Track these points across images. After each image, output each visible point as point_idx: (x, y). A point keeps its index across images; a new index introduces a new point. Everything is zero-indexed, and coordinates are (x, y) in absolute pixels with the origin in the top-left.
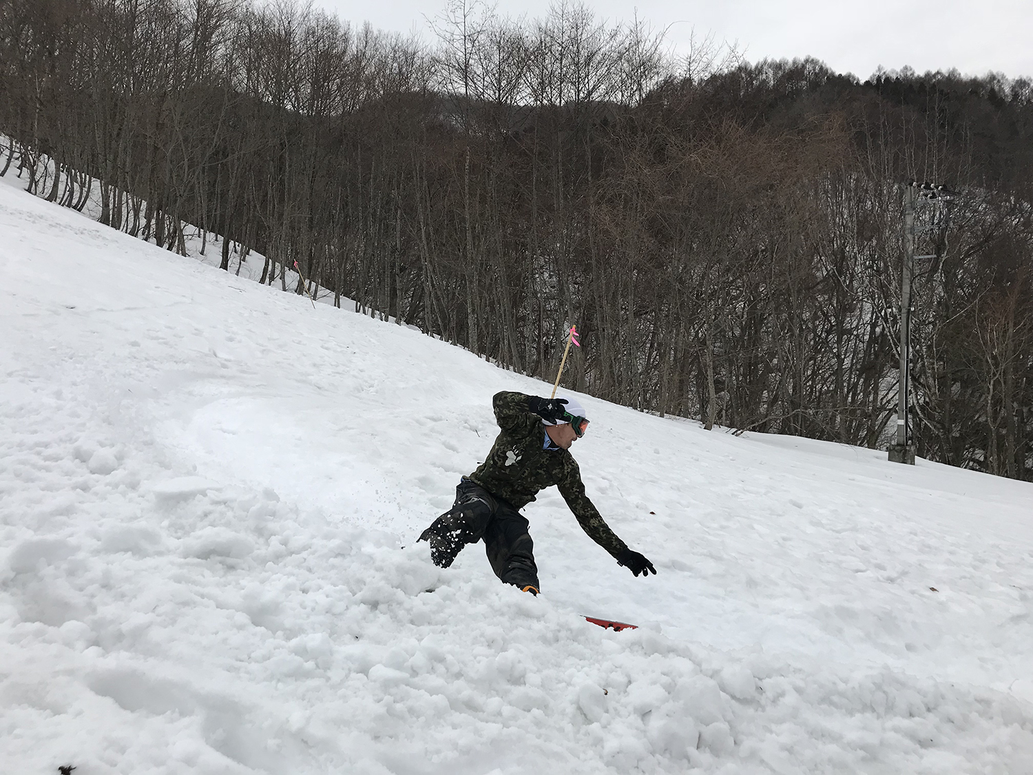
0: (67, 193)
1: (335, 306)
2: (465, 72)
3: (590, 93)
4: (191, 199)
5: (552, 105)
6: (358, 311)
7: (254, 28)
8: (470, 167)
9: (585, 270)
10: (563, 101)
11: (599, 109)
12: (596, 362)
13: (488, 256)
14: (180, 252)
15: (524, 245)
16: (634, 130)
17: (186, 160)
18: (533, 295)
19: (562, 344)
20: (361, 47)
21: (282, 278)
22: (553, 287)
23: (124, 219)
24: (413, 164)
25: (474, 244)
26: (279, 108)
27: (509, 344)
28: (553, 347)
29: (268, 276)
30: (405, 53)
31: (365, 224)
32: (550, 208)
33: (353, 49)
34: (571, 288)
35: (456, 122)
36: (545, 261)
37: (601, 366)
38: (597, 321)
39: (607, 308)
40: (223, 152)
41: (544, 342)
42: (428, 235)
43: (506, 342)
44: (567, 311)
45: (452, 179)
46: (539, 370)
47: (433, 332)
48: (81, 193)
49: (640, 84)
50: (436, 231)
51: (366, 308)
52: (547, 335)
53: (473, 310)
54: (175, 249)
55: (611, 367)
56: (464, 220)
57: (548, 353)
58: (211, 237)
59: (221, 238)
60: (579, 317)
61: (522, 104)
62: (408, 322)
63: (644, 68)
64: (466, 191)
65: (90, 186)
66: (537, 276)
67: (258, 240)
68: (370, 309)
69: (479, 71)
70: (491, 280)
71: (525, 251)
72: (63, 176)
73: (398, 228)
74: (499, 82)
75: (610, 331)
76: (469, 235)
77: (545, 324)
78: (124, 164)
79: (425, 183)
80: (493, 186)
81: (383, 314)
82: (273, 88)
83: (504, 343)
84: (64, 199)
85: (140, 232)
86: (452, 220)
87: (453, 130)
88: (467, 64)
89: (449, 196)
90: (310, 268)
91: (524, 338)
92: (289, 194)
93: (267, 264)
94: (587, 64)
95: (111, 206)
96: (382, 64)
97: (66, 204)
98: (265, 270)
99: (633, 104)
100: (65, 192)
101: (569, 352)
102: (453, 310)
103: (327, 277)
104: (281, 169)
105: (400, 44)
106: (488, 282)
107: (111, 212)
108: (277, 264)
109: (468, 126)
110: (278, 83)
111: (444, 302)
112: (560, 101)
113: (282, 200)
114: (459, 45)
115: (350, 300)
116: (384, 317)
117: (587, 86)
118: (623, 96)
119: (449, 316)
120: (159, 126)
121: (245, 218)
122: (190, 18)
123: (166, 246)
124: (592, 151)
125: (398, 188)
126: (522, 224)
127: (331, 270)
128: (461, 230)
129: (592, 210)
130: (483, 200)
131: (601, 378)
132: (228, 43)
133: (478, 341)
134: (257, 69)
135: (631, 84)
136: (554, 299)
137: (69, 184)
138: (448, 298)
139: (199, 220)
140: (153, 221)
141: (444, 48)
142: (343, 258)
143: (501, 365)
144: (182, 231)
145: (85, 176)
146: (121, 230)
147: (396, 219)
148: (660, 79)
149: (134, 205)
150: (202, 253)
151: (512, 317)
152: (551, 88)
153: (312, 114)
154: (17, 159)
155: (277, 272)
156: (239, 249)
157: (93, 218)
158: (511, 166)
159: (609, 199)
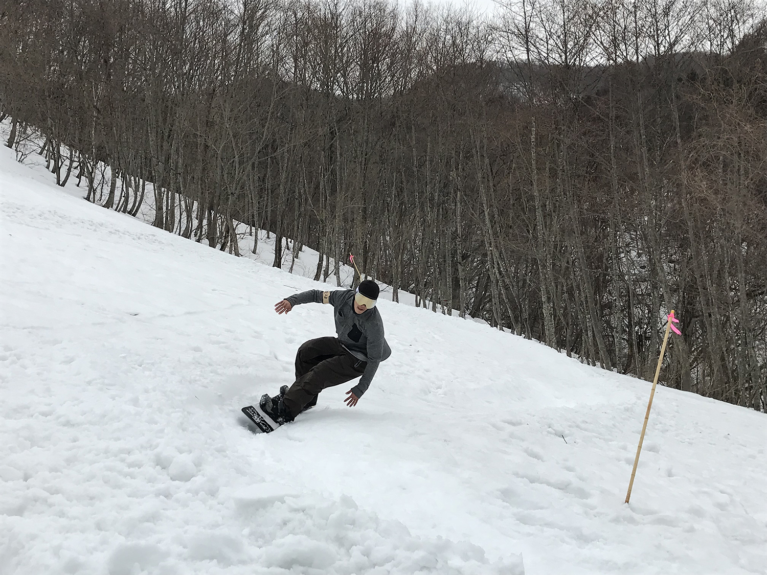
0: (123, 199)
1: (393, 301)
2: (526, 36)
3: (672, 45)
4: (241, 197)
5: (628, 63)
6: (418, 305)
7: (299, 15)
8: (536, 139)
9: (681, 246)
10: (640, 58)
11: (684, 63)
12: (703, 355)
13: (563, 236)
14: (233, 252)
15: (604, 221)
16: (728, 83)
17: (237, 157)
18: (619, 277)
19: (659, 334)
20: (411, 22)
21: (337, 273)
22: (643, 267)
23: (177, 220)
24: (472, 141)
25: (546, 223)
26: (328, 94)
27: (594, 336)
28: (648, 338)
29: (322, 272)
30: (459, 23)
31: (422, 210)
32: (633, 177)
33: (402, 26)
34: (665, 267)
35: (518, 91)
36: (631, 238)
37: (709, 358)
38: (700, 304)
39: (712, 289)
40: (272, 145)
41: (637, 333)
42: (492, 217)
43: (590, 334)
44: (662, 295)
45: (516, 155)
46: (632, 366)
47: (502, 325)
48: (136, 198)
49: (731, 31)
50: (501, 212)
51: (427, 302)
52: (639, 323)
53: (549, 298)
54: (227, 249)
55: (723, 359)
56: (532, 198)
57: (642, 346)
58: (263, 235)
59: (273, 235)
60: (679, 301)
61: (592, 64)
62: (473, 315)
63: (735, 12)
64: (534, 167)
65: (143, 189)
66: (622, 255)
67: (310, 235)
68: (431, 303)
69: (542, 34)
70: (568, 263)
71: (606, 228)
72: (119, 182)
73: (458, 213)
74: (565, 43)
75: (718, 317)
76: (539, 214)
77: (637, 312)
78: (177, 167)
79: (487, 161)
80: (565, 158)
81: (445, 307)
82: (320, 75)
83: (587, 335)
84: (120, 205)
85: (193, 233)
86: (518, 199)
87: (515, 100)
88: (527, 29)
89: (514, 173)
90: (365, 262)
91: (612, 328)
92: (341, 184)
93: (321, 260)
94: (666, 13)
95: (164, 208)
96: (435, 39)
97: (122, 209)
98: (320, 266)
99: (725, 52)
100: (121, 198)
101: (669, 343)
102: (524, 300)
103: (383, 270)
104: (331, 159)
105: (452, 15)
106: (564, 265)
107: (164, 216)
108: (331, 259)
109: (532, 94)
110: (326, 70)
111: (514, 291)
112: (638, 58)
113: (333, 191)
114: (517, 9)
115: (408, 294)
116: (446, 311)
117: (667, 38)
118: (711, 45)
119: (521, 306)
120: (209, 124)
121: (297, 213)
122: (236, 12)
123: (219, 246)
124: (679, 110)
125: (457, 169)
126: (601, 197)
127: (386, 261)
128: (530, 210)
129: (684, 177)
130: (553, 174)
131: (711, 374)
132: (275, 33)
133: (556, 333)
134: (304, 56)
135: (720, 31)
136: (645, 281)
137: (124, 189)
138: (518, 286)
139: (250, 217)
140: (205, 222)
141: (501, 14)
142: (400, 248)
143: (585, 361)
144: (234, 230)
145: (139, 180)
146: (174, 232)
147: (456, 203)
148: (756, 22)
149: (186, 206)
150: (254, 252)
151: (596, 305)
152: (626, 44)
153: (362, 98)
154: (76, 168)
155: (332, 268)
156: (291, 245)
157: (148, 222)
158: (584, 134)
159: (704, 163)
